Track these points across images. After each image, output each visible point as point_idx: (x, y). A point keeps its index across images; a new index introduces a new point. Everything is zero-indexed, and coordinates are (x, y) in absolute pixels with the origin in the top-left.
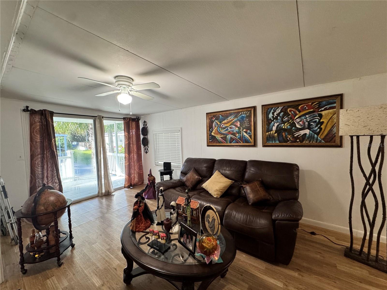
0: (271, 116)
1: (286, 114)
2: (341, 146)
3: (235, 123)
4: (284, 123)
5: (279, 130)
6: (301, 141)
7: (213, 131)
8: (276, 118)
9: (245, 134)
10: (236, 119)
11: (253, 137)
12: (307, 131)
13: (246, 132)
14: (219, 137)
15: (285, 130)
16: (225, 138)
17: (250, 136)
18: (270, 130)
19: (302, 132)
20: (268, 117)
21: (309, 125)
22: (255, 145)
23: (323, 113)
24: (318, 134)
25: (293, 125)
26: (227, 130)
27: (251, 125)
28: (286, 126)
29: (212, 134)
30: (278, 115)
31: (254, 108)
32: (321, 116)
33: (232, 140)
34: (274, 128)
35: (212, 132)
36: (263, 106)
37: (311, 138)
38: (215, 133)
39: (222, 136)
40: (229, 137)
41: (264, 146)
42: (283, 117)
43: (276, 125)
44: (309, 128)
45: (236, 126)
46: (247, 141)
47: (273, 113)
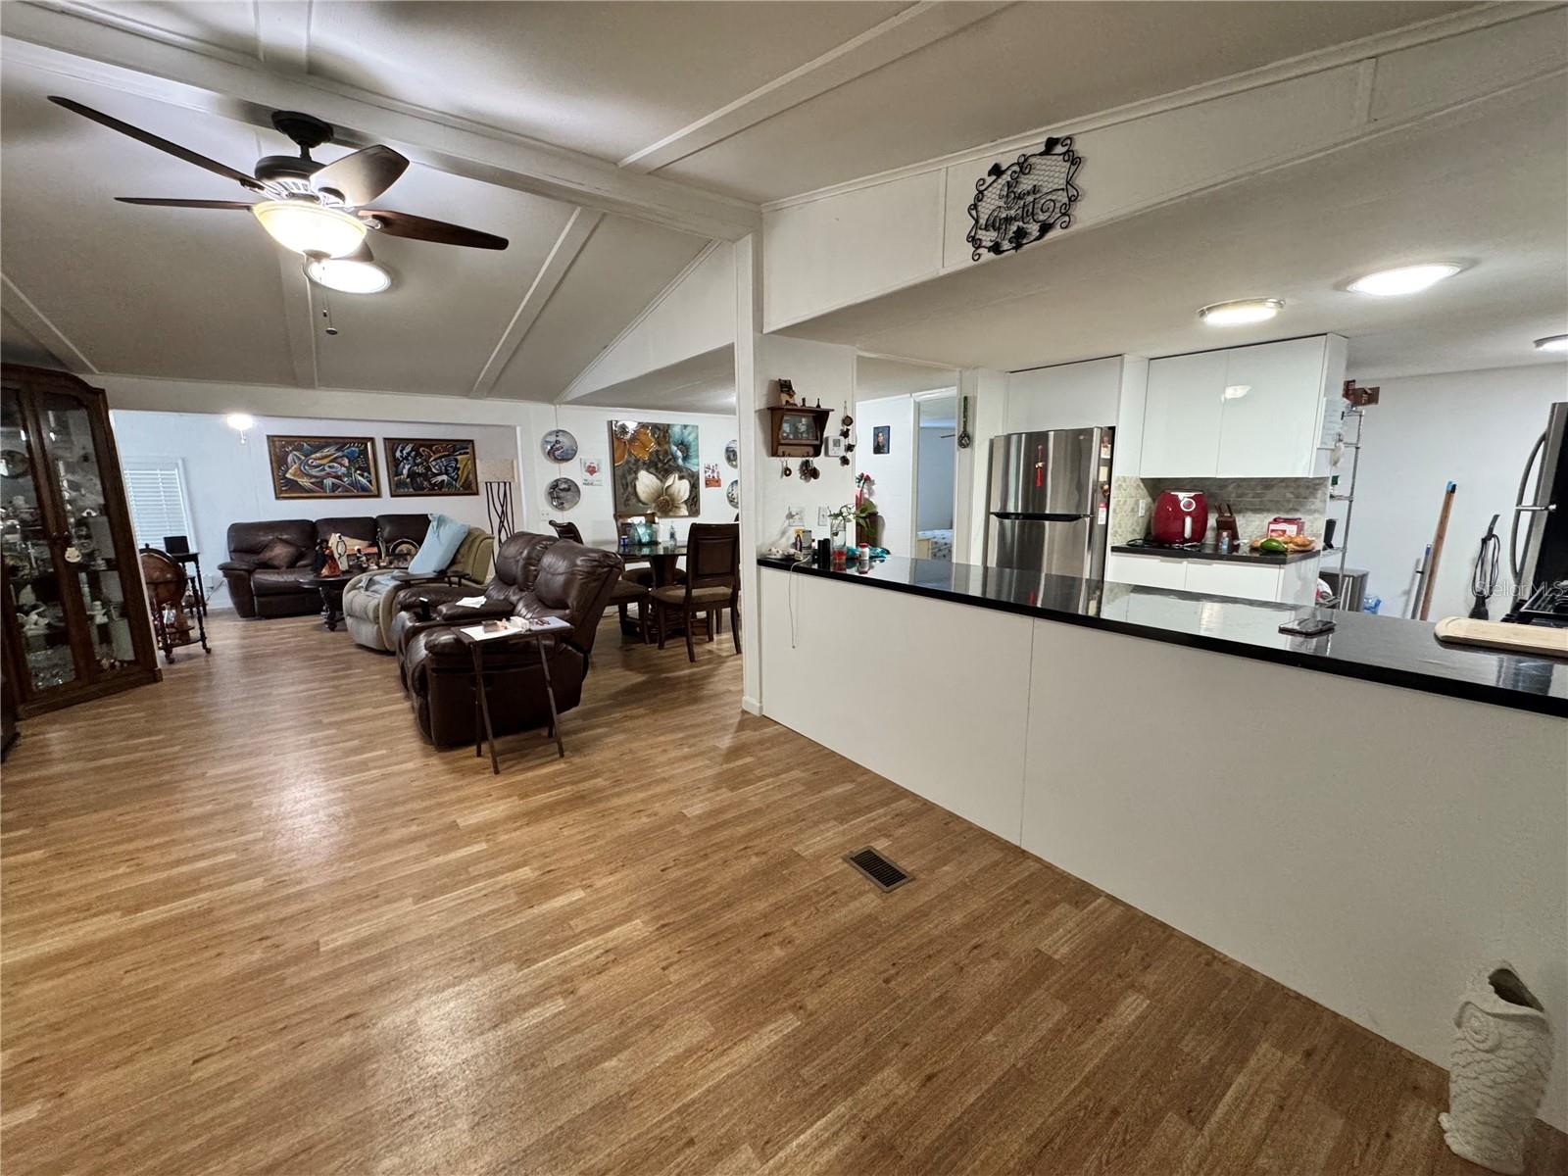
0: (398, 454)
1: (418, 454)
2: (477, 493)
3: (339, 460)
4: (418, 465)
5: (412, 475)
6: (440, 489)
7: (288, 469)
8: (406, 458)
9: (360, 478)
10: (340, 454)
11: (374, 482)
12: (445, 477)
13: (362, 476)
14: (304, 482)
15: (419, 475)
16: (320, 484)
17: (370, 482)
18: (398, 473)
19: (440, 478)
20: (394, 456)
21: (446, 470)
22: (378, 495)
23: (459, 457)
24: (456, 480)
25: (428, 468)
26: (324, 470)
27: (368, 465)
28: (420, 470)
29: (288, 476)
30: (409, 454)
31: (372, 440)
32: (456, 460)
33: (335, 487)
34: (405, 472)
35: (286, 472)
36: (385, 439)
37: (449, 484)
38: (294, 475)
39: (313, 480)
40: (328, 482)
41: (392, 496)
42: (415, 458)
43: (407, 467)
44: (447, 474)
45: (342, 465)
46: (364, 489)
47: (401, 451)
